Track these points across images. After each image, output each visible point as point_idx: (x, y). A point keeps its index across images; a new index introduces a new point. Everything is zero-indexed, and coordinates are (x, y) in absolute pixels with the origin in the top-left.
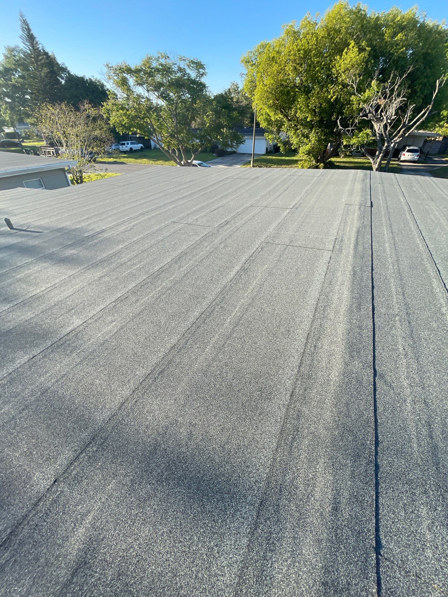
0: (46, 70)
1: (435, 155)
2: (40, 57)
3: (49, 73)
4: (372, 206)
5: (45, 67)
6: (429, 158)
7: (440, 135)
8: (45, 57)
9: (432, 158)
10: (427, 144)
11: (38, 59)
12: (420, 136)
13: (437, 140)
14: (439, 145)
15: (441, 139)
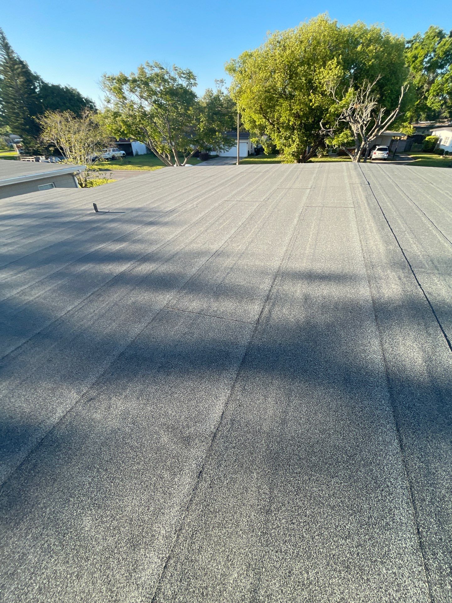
0: (22, 79)
1: (401, 153)
2: (16, 67)
3: (25, 82)
4: (369, 184)
5: (22, 76)
6: (396, 155)
7: (405, 135)
8: (21, 66)
9: (398, 156)
10: (394, 143)
11: (14, 67)
12: (389, 136)
13: (402, 139)
14: (405, 143)
15: (405, 138)
